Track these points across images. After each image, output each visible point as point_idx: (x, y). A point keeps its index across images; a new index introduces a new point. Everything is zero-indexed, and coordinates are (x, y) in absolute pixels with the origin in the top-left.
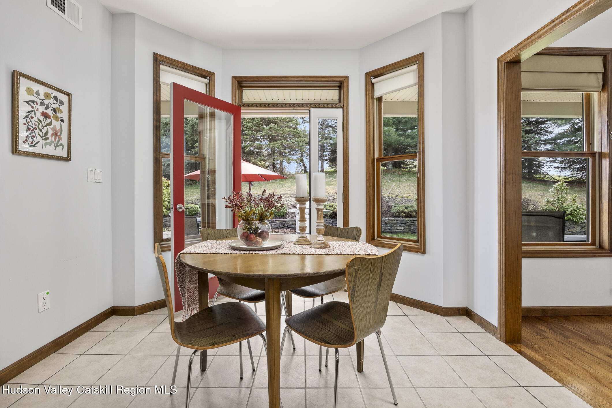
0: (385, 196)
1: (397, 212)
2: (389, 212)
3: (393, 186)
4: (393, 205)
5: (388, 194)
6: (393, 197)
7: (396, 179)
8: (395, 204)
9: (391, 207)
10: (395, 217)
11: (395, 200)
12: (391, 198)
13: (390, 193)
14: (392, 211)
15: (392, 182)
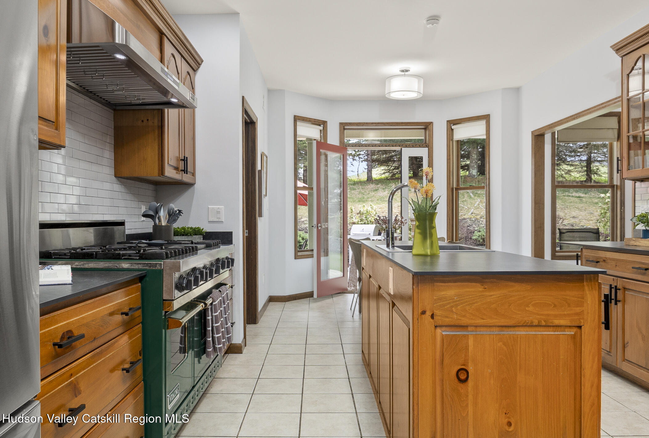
0: (466, 217)
1: (481, 239)
2: (471, 238)
3: (477, 203)
4: (476, 229)
5: (469, 214)
6: (477, 219)
7: (482, 193)
8: (478, 228)
9: (474, 232)
10: (478, 245)
11: (479, 222)
12: (473, 219)
13: (472, 213)
14: (474, 237)
15: (476, 197)
